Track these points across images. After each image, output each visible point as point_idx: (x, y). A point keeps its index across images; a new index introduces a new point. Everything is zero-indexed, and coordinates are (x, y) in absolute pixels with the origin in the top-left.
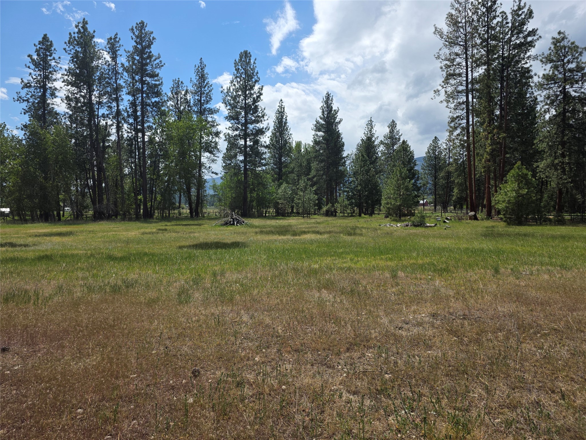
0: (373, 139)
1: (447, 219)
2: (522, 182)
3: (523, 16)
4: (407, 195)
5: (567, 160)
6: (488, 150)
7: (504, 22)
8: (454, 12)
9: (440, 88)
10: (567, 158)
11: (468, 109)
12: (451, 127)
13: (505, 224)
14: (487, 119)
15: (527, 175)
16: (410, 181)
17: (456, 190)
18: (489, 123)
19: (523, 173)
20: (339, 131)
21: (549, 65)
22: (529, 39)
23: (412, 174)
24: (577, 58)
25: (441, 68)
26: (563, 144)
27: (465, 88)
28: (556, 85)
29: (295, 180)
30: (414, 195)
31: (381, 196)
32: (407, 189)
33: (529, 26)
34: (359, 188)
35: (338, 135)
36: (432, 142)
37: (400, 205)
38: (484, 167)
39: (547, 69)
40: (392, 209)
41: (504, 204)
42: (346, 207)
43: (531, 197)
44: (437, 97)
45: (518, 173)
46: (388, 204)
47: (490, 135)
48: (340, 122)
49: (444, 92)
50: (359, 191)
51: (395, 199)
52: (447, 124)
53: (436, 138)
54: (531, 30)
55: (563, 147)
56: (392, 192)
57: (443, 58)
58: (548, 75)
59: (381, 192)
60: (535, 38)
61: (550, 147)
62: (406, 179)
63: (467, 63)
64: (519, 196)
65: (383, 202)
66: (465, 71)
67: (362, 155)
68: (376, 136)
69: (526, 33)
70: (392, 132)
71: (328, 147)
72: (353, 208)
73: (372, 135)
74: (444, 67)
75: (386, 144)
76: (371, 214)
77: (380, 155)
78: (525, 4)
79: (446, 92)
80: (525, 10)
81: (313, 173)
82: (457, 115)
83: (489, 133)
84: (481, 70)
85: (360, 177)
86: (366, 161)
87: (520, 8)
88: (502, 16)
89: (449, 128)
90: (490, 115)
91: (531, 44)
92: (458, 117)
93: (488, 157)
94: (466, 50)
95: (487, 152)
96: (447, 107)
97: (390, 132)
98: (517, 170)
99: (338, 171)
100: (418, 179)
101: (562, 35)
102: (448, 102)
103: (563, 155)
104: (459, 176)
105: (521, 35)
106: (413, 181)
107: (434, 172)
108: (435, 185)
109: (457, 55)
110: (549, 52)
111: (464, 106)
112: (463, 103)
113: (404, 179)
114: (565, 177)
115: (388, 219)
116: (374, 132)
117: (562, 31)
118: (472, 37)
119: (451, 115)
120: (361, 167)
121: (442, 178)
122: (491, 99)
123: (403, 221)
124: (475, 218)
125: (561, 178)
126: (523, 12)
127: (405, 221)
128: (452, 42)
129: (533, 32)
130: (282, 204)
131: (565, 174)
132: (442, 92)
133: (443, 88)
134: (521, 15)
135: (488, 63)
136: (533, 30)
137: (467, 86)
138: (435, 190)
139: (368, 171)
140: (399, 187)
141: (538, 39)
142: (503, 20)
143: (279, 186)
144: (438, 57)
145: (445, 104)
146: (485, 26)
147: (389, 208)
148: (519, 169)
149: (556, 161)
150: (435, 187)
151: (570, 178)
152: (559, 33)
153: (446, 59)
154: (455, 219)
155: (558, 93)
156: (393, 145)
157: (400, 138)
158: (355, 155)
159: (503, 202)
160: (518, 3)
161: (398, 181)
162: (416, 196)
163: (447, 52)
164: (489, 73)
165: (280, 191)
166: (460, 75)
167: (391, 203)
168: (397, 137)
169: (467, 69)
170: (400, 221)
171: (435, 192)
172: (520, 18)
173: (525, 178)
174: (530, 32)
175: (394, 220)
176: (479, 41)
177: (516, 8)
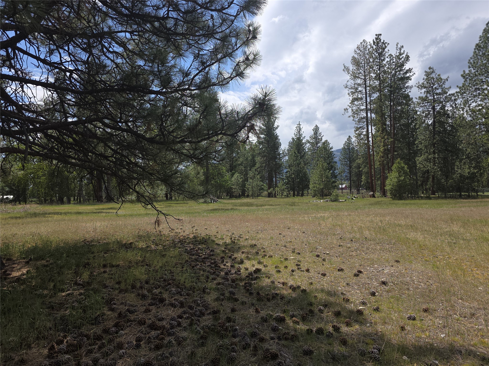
0: (302, 138)
1: (355, 197)
2: (401, 172)
3: (403, 60)
4: (328, 181)
5: (436, 156)
6: (381, 150)
7: (392, 61)
8: (356, 56)
9: (348, 107)
10: (436, 155)
11: (367, 122)
12: (356, 134)
13: (391, 199)
14: (381, 129)
15: (404, 167)
16: (329, 172)
17: (363, 177)
18: (382, 131)
19: (401, 166)
20: (277, 134)
21: (424, 90)
22: (408, 75)
23: (331, 166)
24: (442, 86)
25: (349, 94)
26: (434, 144)
27: (365, 107)
28: (429, 104)
29: (242, 170)
30: (332, 181)
31: (309, 182)
32: (327, 177)
33: (407, 67)
34: (293, 176)
35: (276, 137)
36: (346, 140)
37: (323, 188)
38: (380, 162)
39: (422, 93)
40: (318, 191)
41: (390, 186)
42: (283, 190)
43: (406, 182)
44: (346, 113)
45: (398, 166)
46: (314, 187)
47: (382, 140)
48: (277, 128)
49: (351, 110)
50: (293, 178)
51: (319, 184)
52: (354, 132)
53: (349, 136)
54: (408, 69)
55: (434, 147)
56: (317, 179)
57: (350, 87)
58: (422, 97)
59: (309, 180)
60: (411, 74)
61: (426, 147)
62: (326, 170)
63: (366, 91)
64: (399, 181)
65: (311, 186)
66: (365, 96)
67: (295, 152)
68: (303, 136)
69: (405, 71)
70: (316, 133)
71: (268, 146)
72: (289, 191)
73: (300, 135)
74: (350, 94)
75: (311, 143)
76: (302, 195)
77: (307, 150)
78: (404, 51)
79: (352, 110)
80: (404, 55)
81: (258, 165)
82: (360, 126)
83: (382, 138)
84: (376, 95)
85: (293, 168)
86: (298, 157)
87: (400, 54)
88: (390, 57)
89: (355, 134)
90: (382, 126)
91: (409, 78)
92: (360, 127)
93: (382, 154)
94: (365, 81)
95: (381, 152)
96: (353, 120)
97: (314, 134)
98: (398, 164)
99: (276, 164)
100: (335, 170)
101: (431, 70)
102: (354, 117)
103: (434, 153)
104: (365, 166)
105: (402, 72)
106: (331, 171)
107: (348, 163)
108: (350, 173)
109: (359, 85)
110: (423, 81)
111: (365, 120)
112: (364, 118)
113: (325, 170)
114: (435, 167)
115: (315, 198)
116: (302, 133)
117: (432, 67)
118: (370, 73)
119: (356, 125)
120: (294, 161)
121: (355, 167)
122: (383, 115)
123: (325, 199)
124: (373, 196)
125: (433, 168)
126: (402, 57)
127: (326, 198)
128: (355, 77)
129: (410, 70)
130: (235, 188)
131: (435, 166)
132: (350, 110)
133: (350, 107)
134: (401, 59)
135: (380, 91)
136: (410, 69)
137: (366, 106)
138: (350, 177)
139: (299, 164)
140: (322, 175)
141: (413, 75)
142: (390, 60)
143: (232, 175)
144: (346, 87)
145: (352, 118)
146: (378, 65)
147: (315, 190)
148: (399, 163)
149: (430, 157)
150: (350, 174)
151: (438, 168)
152: (430, 68)
153: (352, 88)
154: (360, 197)
155: (430, 110)
156: (317, 144)
157: (322, 139)
158: (288, 150)
159: (390, 185)
160: (399, 51)
161: (321, 171)
162: (334, 182)
163: (352, 82)
164: (381, 98)
165: (233, 179)
166: (361, 99)
167: (316, 187)
168: (320, 137)
169: (366, 95)
170: (323, 199)
171: (351, 179)
172: (401, 61)
173: (403, 170)
174: (407, 70)
175: (319, 199)
176: (373, 75)
177: (398, 54)
